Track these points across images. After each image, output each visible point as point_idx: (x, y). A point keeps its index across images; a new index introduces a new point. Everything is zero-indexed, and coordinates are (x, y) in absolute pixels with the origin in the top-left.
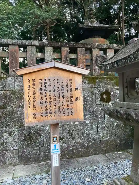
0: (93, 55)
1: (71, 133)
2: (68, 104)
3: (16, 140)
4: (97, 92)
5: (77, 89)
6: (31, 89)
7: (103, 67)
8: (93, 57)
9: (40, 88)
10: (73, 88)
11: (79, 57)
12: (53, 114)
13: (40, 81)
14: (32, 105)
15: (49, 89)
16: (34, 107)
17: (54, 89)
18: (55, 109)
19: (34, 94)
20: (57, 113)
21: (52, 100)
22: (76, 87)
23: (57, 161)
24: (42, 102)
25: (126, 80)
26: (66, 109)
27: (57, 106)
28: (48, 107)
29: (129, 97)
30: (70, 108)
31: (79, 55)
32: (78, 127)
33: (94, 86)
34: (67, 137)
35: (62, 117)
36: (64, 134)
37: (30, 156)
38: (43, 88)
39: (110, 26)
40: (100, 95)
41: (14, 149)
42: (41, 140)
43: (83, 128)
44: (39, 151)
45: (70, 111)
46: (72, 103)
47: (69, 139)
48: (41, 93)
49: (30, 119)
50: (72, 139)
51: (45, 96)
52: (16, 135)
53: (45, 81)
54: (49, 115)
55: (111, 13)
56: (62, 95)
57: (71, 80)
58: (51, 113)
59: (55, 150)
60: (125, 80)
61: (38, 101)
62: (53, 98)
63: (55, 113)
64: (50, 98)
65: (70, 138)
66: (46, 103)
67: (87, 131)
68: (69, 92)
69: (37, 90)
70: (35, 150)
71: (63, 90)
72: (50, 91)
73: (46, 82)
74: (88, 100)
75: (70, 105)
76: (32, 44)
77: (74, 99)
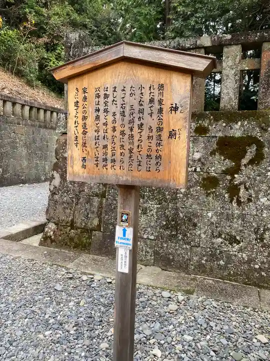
1: (262, 235)
2: (150, 144)
3: (152, 224)
5: (176, 109)
6: (80, 109)
9: (95, 107)
10: (166, 107)
12: (118, 164)
13: (97, 92)
14: (80, 141)
15: (112, 108)
16: (84, 145)
17: (122, 110)
18: (123, 154)
19: (84, 118)
20: (125, 163)
21: (117, 133)
22: (174, 106)
23: (125, 262)
24: (98, 136)
26: (145, 157)
27: (127, 147)
28: (109, 147)
30: (154, 154)
34: (250, 241)
35: (136, 173)
36: (244, 233)
37: (173, 256)
38: (102, 108)
41: (148, 238)
42: (195, 234)
44: (189, 254)
45: (153, 161)
46: (159, 144)
47: (255, 247)
48: (98, 118)
49: (76, 169)
50: (262, 247)
51: (104, 124)
52: (153, 215)
53: (105, 92)
54: (109, 164)
56: (139, 123)
57: (161, 87)
58: (113, 161)
59: (125, 239)
61: (91, 133)
62: (119, 129)
63: (122, 161)
64: (114, 129)
65: (256, 245)
66: (106, 138)
68: (155, 116)
69: (89, 111)
70: (183, 249)
71: (141, 111)
72: (114, 114)
73: (108, 93)
75: (154, 148)
77: (165, 135)
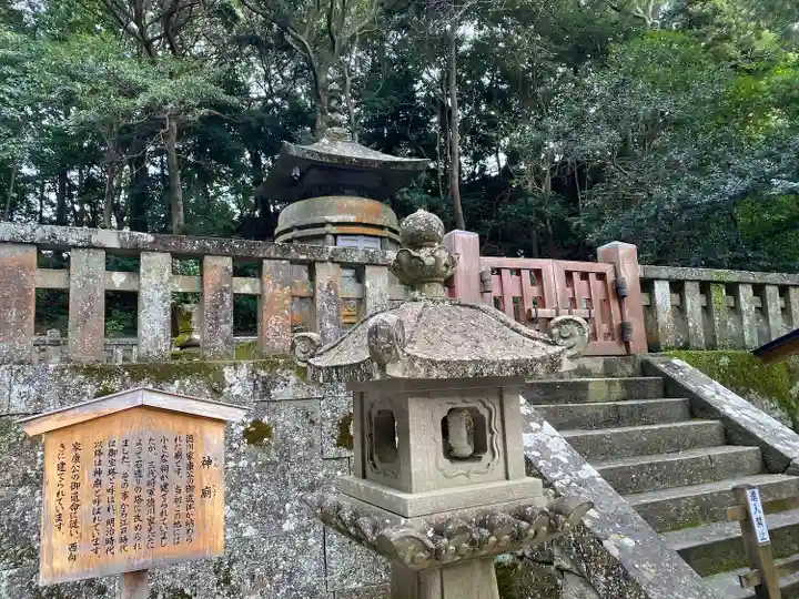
0: (318, 284)
1: (227, 573)
2: (180, 509)
4: (329, 414)
5: (209, 462)
6: (68, 476)
7: (310, 371)
8: (318, 290)
9: (94, 468)
10: (197, 462)
11: (269, 291)
12: (130, 543)
13: (97, 449)
14: (66, 520)
15: (120, 468)
16: (74, 525)
17: (137, 469)
18: (139, 527)
19: (76, 485)
20: (142, 539)
21: (130, 501)
22: (207, 459)
24: (99, 509)
25: (370, 414)
26: (170, 526)
27: (145, 516)
28: (117, 522)
29: (374, 465)
30: (183, 520)
31: (269, 282)
32: (252, 547)
33: (316, 394)
35: (159, 550)
36: (198, 578)
38: (105, 468)
39: (397, 159)
40: (339, 424)
43: (271, 549)
45: (183, 530)
46: (190, 506)
48: (98, 483)
49: (57, 564)
50: (229, 594)
51: (108, 491)
53: (111, 447)
54: (117, 545)
55: (418, 95)
56: (162, 483)
57: (190, 438)
58: (124, 540)
60: (366, 416)
61: (87, 506)
62: (132, 494)
63: (138, 537)
64: (125, 495)
65: (219, 594)
66: (111, 510)
67: (285, 559)
68: (184, 472)
69: (84, 475)
71: (165, 469)
72: (125, 476)
73: (114, 448)
74: (293, 443)
75: (183, 512)
76: (90, 242)
77: (197, 495)
